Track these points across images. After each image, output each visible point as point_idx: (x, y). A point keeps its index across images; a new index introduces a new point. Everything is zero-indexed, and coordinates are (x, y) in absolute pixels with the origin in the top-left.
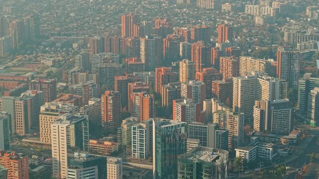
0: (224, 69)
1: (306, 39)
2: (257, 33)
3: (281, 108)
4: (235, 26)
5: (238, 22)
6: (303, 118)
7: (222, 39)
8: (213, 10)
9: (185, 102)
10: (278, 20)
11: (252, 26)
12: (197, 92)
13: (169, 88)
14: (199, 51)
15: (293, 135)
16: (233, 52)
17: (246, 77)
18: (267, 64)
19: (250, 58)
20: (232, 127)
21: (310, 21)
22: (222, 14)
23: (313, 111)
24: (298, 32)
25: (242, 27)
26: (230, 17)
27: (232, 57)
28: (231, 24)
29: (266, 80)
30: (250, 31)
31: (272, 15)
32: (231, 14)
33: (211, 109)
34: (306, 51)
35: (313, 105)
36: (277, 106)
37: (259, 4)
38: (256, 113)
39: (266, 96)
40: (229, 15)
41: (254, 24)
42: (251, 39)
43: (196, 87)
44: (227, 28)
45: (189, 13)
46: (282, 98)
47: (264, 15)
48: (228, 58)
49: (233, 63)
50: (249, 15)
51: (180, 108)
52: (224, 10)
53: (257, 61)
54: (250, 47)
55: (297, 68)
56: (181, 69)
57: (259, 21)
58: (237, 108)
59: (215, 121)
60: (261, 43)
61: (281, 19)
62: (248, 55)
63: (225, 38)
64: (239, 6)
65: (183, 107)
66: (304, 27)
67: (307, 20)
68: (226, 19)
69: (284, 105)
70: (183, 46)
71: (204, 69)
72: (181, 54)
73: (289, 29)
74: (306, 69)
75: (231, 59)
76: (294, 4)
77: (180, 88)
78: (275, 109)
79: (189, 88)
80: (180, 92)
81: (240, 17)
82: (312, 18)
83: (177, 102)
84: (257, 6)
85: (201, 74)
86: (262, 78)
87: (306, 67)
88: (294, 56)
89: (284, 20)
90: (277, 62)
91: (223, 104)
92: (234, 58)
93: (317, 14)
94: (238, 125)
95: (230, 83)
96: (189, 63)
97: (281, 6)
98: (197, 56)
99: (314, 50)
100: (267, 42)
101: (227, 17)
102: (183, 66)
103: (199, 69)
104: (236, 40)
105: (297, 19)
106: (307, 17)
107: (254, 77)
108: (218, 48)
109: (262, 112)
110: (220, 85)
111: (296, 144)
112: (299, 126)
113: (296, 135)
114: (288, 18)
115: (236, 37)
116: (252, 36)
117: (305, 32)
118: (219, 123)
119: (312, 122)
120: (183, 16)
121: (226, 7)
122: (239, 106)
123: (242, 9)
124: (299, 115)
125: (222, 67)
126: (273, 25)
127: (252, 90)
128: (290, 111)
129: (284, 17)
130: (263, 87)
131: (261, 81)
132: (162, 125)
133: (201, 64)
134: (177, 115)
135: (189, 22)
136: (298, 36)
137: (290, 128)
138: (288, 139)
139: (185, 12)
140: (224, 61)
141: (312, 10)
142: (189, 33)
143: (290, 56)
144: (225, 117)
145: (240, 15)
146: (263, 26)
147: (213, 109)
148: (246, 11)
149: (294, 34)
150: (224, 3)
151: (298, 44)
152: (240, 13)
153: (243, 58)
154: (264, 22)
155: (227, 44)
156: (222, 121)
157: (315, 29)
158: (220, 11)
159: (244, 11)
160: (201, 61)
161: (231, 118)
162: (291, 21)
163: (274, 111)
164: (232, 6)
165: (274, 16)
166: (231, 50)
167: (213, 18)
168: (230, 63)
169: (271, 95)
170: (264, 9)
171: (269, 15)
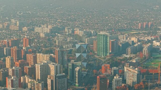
0: (29, 60)
1: (68, 43)
2: (42, 41)
3: (61, 78)
4: (31, 38)
5: (32, 36)
6: (72, 83)
7: (26, 45)
8: (18, 31)
9: (13, 78)
10: (51, 35)
11: (39, 38)
12: (17, 73)
13: (2, 71)
14: (15, 52)
16: (32, 51)
17: (42, 64)
18: (51, 57)
19: (42, 54)
20: (38, 89)
21: (68, 34)
22: (23, 33)
23: (77, 79)
24: (63, 40)
25: (34, 39)
26: (27, 34)
28: (28, 37)
29: (53, 64)
30: (39, 41)
31: (48, 32)
32: (27, 32)
33: (25, 81)
34: (68, 49)
35: (77, 76)
36: (59, 77)
37: (41, 27)
38: (49, 81)
39: (53, 73)
40: (27, 33)
41: (40, 37)
42: (39, 45)
43: (17, 70)
44: (28, 39)
45: (6, 33)
46: (60, 73)
47: (45, 32)
48: (31, 55)
49: (34, 57)
50: (37, 32)
51: (10, 81)
52: (24, 30)
53: (45, 55)
54: (40, 49)
55: (66, 58)
56: (7, 61)
57: (42, 35)
58: (38, 79)
59: (29, 87)
60: (45, 46)
61: (53, 34)
62: (39, 52)
63: (27, 44)
64: (31, 28)
65: (12, 81)
66: (65, 38)
67: (66, 34)
68: (25, 35)
69: (63, 77)
70: (6, 49)
71: (20, 61)
72: (5, 53)
73: (58, 39)
74: (69, 58)
75: (33, 55)
76: (59, 26)
77: (8, 71)
79: (13, 70)
80: (8, 73)
81: (32, 34)
82: (68, 32)
83: (8, 78)
84: (41, 28)
85: (18, 63)
86: (50, 64)
87: (69, 57)
88: (64, 52)
89: (55, 34)
90: (56, 56)
91: (31, 78)
92: (34, 54)
93: (71, 31)
94: (41, 88)
95: (34, 67)
96: (11, 58)
97: (53, 27)
98: (14, 54)
99: (72, 49)
100: (48, 46)
101: (26, 34)
102: (8, 60)
103: (16, 61)
104: (32, 45)
106: (66, 32)
107: (46, 63)
108: (25, 50)
109: (52, 81)
110: (28, 68)
112: (70, 87)
114: (57, 34)
115: (32, 44)
116: (40, 43)
117: (67, 40)
118: (31, 88)
119: (77, 84)
120: (3, 34)
121: (25, 29)
122: (39, 79)
123: (33, 30)
124: (70, 81)
125: (28, 59)
126: (49, 37)
127: (45, 70)
128: (66, 80)
129: (55, 33)
130: (51, 68)
131: (50, 65)
133: (16, 58)
134: (9, 85)
135: (7, 37)
136: (64, 42)
137: (66, 88)
139: (4, 32)
140: (29, 56)
141: (68, 29)
142: (8, 43)
143: (62, 52)
144: (34, 84)
145: (32, 33)
146: (45, 38)
147: (26, 81)
148: (35, 31)
149: (61, 41)
150: (24, 27)
151: (64, 46)
152: (32, 32)
153: (38, 54)
154: (45, 35)
155: (29, 47)
156: (33, 87)
157: (71, 38)
158: (22, 31)
159: (34, 31)
160: (16, 57)
161: (37, 85)
162: (58, 35)
163: (58, 80)
164: (28, 29)
165: (50, 32)
166: (31, 51)
167: (19, 35)
168: (32, 57)
169: (55, 72)
170: (44, 29)
171: (47, 32)
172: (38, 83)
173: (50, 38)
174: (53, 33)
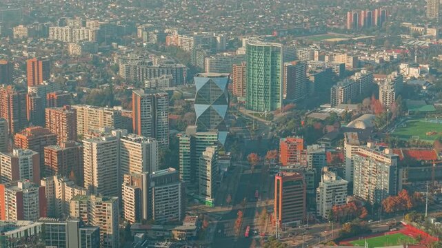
0: (54, 127)
1: (155, 73)
2: (77, 67)
3: (164, 184)
5: (43, 52)
6: (192, 194)
7: (34, 80)
9: (20, 185)
10: (100, 47)
11: (66, 58)
12: (26, 167)
14: (9, 100)
15: (189, 225)
16: (59, 99)
17: (104, 139)
18: (118, 115)
19: (88, 106)
20: (101, 220)
21: (148, 46)
22: (16, 42)
23: (209, 184)
24: (141, 63)
25: (52, 60)
26: (29, 45)
27: (65, 107)
29: (136, 141)
30: (66, 65)
31: (90, 40)
32: (29, 41)
33: (54, 193)
35: (209, 174)
36: (160, 181)
37: (66, 24)
38: (128, 194)
39: (136, 166)
40: (26, 42)
41: (68, 55)
42: (71, 78)
43: (25, 159)
44: (41, 63)
47: (81, 41)
48: (59, 110)
49: (68, 116)
50: (56, 41)
51: (13, 197)
52: (18, 36)
53: (100, 111)
54: (74, 90)
55: (164, 119)
57: (74, 49)
58: (92, 186)
59: (74, 212)
60: (89, 82)
61: (104, 45)
63: (38, 78)
64: (38, 28)
65: (20, 195)
67: (142, 45)
68: (24, 49)
69: (169, 178)
71: (28, 130)
73: (125, 60)
75: (64, 110)
76: (119, 22)
78: (156, 185)
79: (14, 161)
81: (44, 45)
82: (148, 41)
84: (67, 28)
85: (24, 137)
86: (127, 139)
88: (159, 101)
89: (108, 46)
90: (133, 112)
91: (72, 183)
92: (68, 108)
93: (155, 36)
94: (111, 217)
95: (72, 149)
97: (102, 26)
98: (5, 109)
99: (170, 89)
100: (97, 81)
101: (25, 46)
103: (10, 128)
105: (127, 43)
106: (141, 40)
107: (115, 138)
108: (34, 94)
109: (138, 193)
110: (57, 152)
111: (197, 238)
112: (189, 208)
113: (193, 224)
114: (114, 44)
116: (71, 73)
118: (81, 215)
119: (209, 200)
121: (20, 31)
122: (96, 184)
123: (45, 33)
125: (50, 123)
126: (96, 55)
127: (113, 159)
128: (180, 187)
129: (109, 42)
130: (131, 153)
131: (127, 144)
132: (6, 231)
133: (12, 121)
134: (9, 208)
136: (143, 69)
137: (180, 213)
138: (183, 231)
140: (52, 114)
141: (147, 29)
143: (154, 101)
144: (89, 205)
145: (42, 42)
146: (82, 56)
147: (58, 193)
148: (51, 36)
149: (135, 67)
150: (16, 25)
151: (146, 82)
152: (42, 39)
153: (78, 108)
154: (83, 50)
155: (45, 87)
156: (85, 212)
157: (162, 57)
158: (11, 37)
159: (48, 36)
160: (12, 115)
161: (100, 207)
162: (120, 47)
163: (155, 190)
164: (29, 30)
165: (95, 41)
166: (55, 97)
167: (4, 48)
168: (63, 117)
169: (145, 164)
170: (77, 31)
171: (87, 40)
172: (100, 200)
173: (97, 58)
174: (103, 43)
